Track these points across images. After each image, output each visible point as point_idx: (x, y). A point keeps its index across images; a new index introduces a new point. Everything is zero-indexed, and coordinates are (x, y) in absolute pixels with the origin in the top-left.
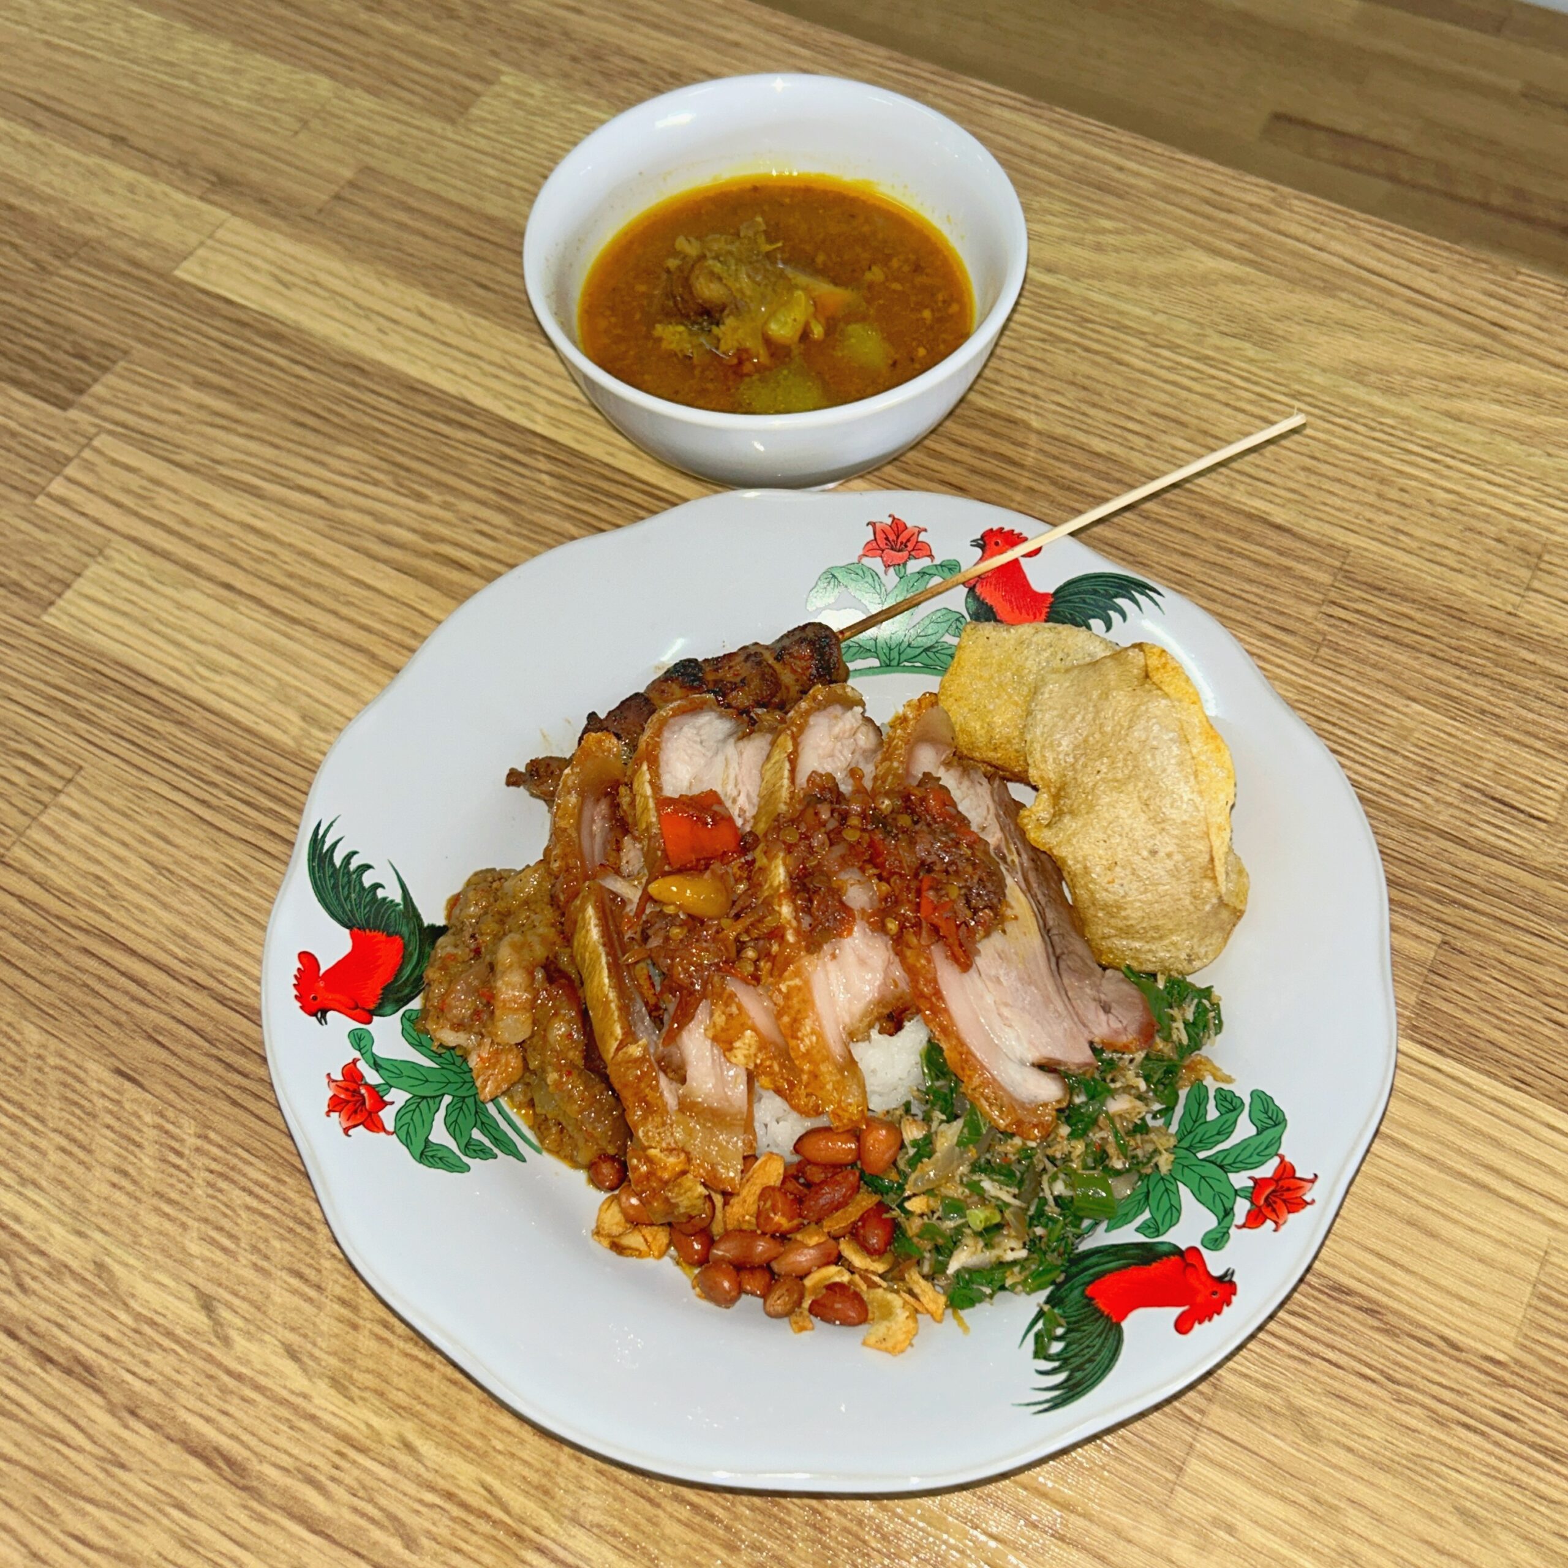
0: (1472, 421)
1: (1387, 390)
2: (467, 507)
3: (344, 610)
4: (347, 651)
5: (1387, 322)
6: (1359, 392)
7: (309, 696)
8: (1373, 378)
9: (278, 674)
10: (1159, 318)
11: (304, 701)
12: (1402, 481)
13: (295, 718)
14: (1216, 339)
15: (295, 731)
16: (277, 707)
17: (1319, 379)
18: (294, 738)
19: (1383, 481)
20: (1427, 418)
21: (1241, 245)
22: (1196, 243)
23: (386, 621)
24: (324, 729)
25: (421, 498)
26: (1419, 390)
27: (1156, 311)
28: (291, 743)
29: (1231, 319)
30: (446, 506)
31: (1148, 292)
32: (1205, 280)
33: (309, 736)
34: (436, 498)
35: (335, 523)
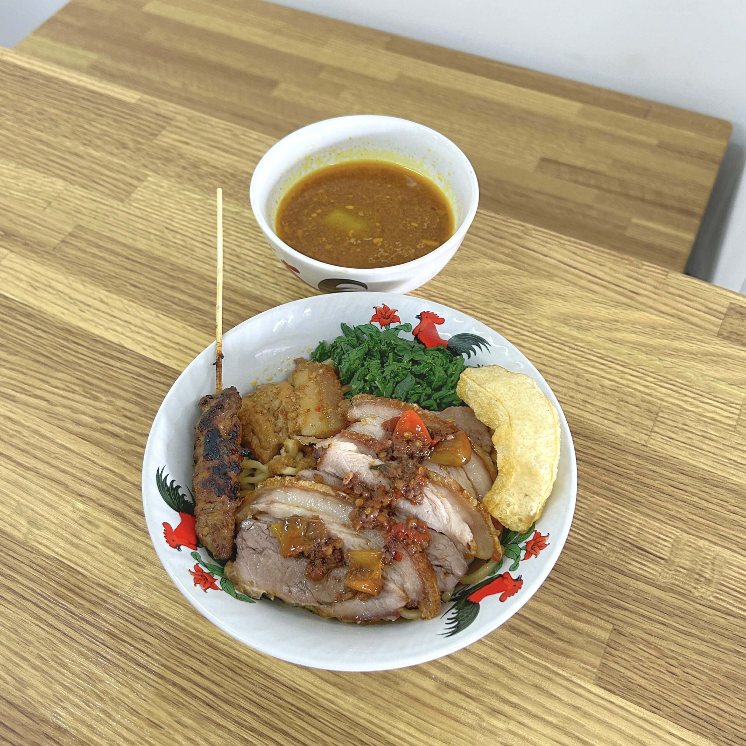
0: (622, 342)
1: (580, 328)
2: (120, 403)
3: (54, 462)
4: (53, 484)
5: (579, 292)
6: (566, 329)
7: (33, 510)
8: (573, 321)
9: (18, 498)
10: (467, 294)
11: (30, 513)
12: (588, 376)
13: (25, 523)
14: (494, 304)
15: (24, 530)
16: (16, 517)
17: (545, 323)
18: (23, 534)
19: (578, 376)
20: (599, 342)
21: (507, 255)
22: (485, 254)
23: (74, 467)
24: (39, 529)
25: (96, 399)
26: (595, 328)
27: (465, 290)
28: (21, 536)
29: (502, 293)
30: (109, 403)
31: (461, 280)
32: (489, 273)
33: (31, 532)
34: (104, 399)
35: (51, 414)
